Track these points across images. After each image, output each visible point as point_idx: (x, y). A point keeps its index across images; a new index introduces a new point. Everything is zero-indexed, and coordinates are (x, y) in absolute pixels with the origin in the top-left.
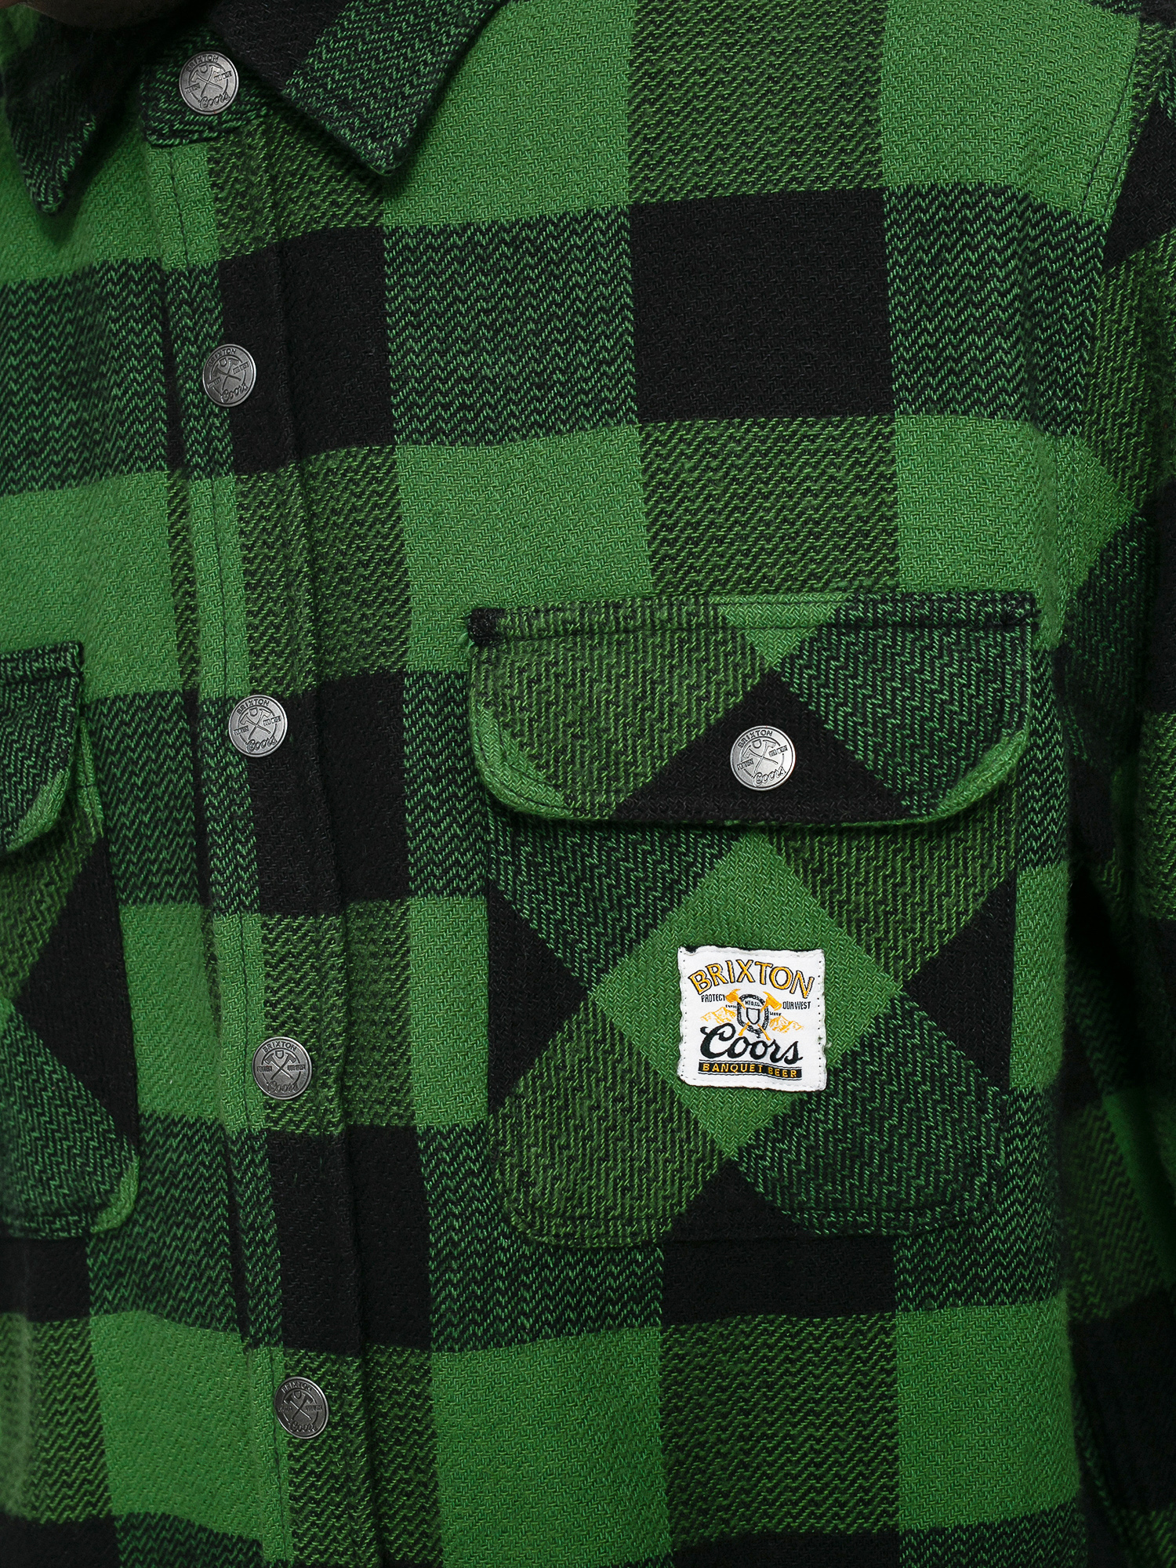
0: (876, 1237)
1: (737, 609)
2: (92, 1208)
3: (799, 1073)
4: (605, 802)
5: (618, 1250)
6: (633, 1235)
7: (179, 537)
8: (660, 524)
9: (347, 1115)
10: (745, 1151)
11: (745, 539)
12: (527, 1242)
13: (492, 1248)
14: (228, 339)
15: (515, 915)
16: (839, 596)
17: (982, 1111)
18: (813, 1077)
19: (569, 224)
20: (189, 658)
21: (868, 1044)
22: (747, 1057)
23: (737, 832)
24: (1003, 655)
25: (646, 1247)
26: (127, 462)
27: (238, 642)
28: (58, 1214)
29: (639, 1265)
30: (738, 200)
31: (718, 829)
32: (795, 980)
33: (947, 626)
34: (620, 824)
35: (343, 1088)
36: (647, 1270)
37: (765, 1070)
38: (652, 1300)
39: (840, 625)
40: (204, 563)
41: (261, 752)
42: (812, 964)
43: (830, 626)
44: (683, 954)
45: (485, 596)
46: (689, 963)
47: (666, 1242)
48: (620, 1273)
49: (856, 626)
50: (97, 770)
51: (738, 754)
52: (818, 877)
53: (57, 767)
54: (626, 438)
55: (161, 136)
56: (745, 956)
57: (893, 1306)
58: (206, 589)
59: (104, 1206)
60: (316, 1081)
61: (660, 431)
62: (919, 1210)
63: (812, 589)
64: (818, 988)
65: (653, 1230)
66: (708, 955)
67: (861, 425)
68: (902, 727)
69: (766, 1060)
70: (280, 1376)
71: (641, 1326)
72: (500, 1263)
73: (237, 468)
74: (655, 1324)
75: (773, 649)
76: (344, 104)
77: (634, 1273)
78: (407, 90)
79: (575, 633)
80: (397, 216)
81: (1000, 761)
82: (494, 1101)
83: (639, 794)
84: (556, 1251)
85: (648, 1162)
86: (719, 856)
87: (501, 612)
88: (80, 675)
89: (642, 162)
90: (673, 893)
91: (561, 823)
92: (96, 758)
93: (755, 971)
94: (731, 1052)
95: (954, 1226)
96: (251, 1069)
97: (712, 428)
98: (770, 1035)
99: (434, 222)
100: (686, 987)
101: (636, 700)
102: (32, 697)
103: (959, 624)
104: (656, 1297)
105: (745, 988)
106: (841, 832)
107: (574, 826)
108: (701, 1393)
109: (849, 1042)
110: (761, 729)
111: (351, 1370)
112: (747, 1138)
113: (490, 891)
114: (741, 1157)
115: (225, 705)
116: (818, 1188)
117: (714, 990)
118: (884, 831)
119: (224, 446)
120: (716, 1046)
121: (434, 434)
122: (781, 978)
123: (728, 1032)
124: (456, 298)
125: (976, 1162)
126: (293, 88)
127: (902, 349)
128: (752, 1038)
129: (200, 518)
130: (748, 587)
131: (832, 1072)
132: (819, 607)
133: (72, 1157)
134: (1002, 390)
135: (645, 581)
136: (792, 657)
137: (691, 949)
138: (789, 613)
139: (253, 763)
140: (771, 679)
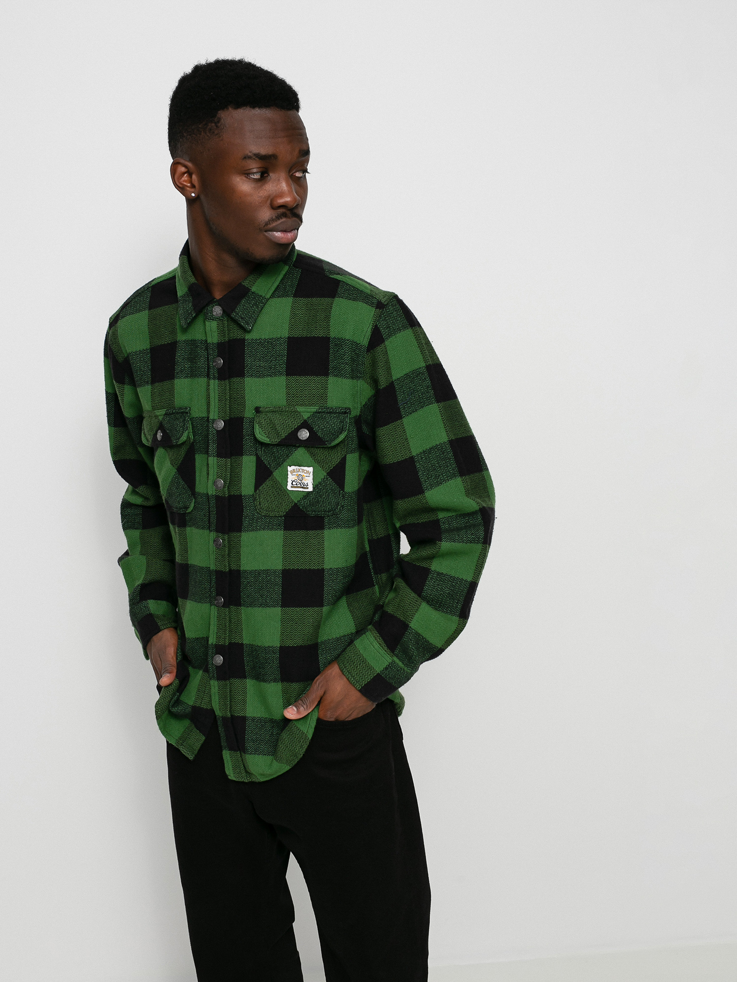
0: (321, 516)
1: (300, 409)
2: (187, 508)
3: (308, 488)
4: (276, 440)
5: (276, 517)
6: (279, 514)
7: (208, 390)
8: (288, 394)
9: (229, 493)
10: (298, 501)
11: (302, 397)
12: (260, 514)
13: (254, 515)
14: (218, 356)
15: (261, 459)
16: (317, 407)
17: (340, 495)
18: (310, 489)
19: (278, 339)
20: (208, 412)
21: (320, 483)
22: (299, 485)
23: (299, 447)
24: (344, 419)
25: (281, 517)
26: (200, 376)
27: (217, 409)
28: (181, 508)
30: (306, 337)
31: (295, 446)
32: (308, 472)
33: (335, 413)
34: (278, 445)
35: (228, 488)
36: (281, 520)
37: (302, 487)
38: (282, 526)
39: (317, 412)
40: (212, 395)
41: (219, 429)
42: (311, 469)
43: (315, 412)
45: (258, 405)
46: (290, 469)
47: (284, 516)
48: (277, 521)
49: (320, 413)
50: (192, 430)
51: (299, 434)
52: (313, 455)
53: (186, 430)
54: (283, 379)
55: (209, 319)
56: (299, 468)
57: (324, 529)
58: (212, 400)
60: (225, 487)
61: (289, 378)
62: (329, 512)
63: (313, 406)
64: (312, 473)
65: (282, 514)
66: (293, 467)
67: (323, 378)
68: (326, 430)
69: (302, 486)
70: (215, 537)
71: (280, 530)
72: (255, 517)
73: (218, 379)
74: (282, 530)
75: (306, 416)
76: (242, 318)
77: (279, 521)
78: (253, 316)
79: (273, 412)
80: (248, 337)
81: (342, 437)
82: (255, 491)
83: (283, 439)
84: (265, 516)
85: (281, 502)
86: (295, 451)
87: (260, 407)
88: (190, 413)
89: (291, 329)
90: (288, 456)
91: (269, 444)
92: (192, 428)
93: (301, 470)
94: (296, 484)
95: (335, 515)
96: (215, 483)
97: (298, 378)
98: (303, 481)
99: (254, 338)
100: (289, 473)
101: (282, 424)
102: (181, 416)
103: (337, 413)
105: (299, 473)
106: (316, 448)
107: (272, 445)
108: (290, 543)
109: (317, 483)
110: (303, 429)
111: (226, 537)
112: (299, 499)
113: (257, 455)
115: (214, 420)
116: (311, 508)
117: (294, 474)
118: (323, 447)
119: (216, 375)
120: (294, 483)
121: (252, 376)
122: (305, 472)
123: (296, 481)
124: (257, 352)
125: (338, 504)
126: (233, 315)
127: (331, 365)
128: (300, 482)
129: (212, 387)
130: (302, 405)
131: (314, 488)
132: (314, 409)
133: (184, 498)
134: (346, 374)
135: (285, 403)
136: (309, 418)
137: (290, 466)
138: (309, 410)
139: (218, 431)
140: (305, 421)
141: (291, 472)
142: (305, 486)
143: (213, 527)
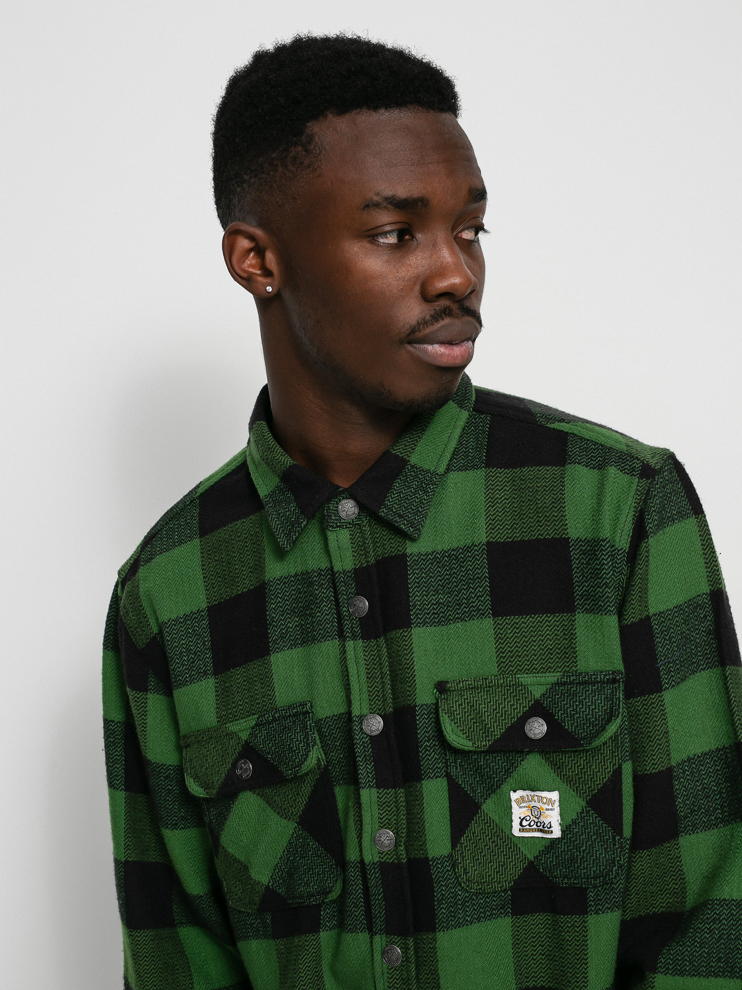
0: (581, 888)
1: (526, 679)
2: (326, 893)
3: (552, 832)
4: (485, 744)
5: (496, 893)
6: (501, 887)
7: (343, 661)
8: (500, 652)
9: (407, 855)
10: (536, 858)
11: (528, 656)
12: (467, 892)
13: (456, 895)
14: (357, 594)
15: (457, 783)
16: (559, 674)
17: (614, 845)
18: (557, 833)
19: (468, 549)
20: (349, 702)
21: (574, 822)
22: (535, 826)
23: (529, 753)
24: (612, 692)
25: (505, 891)
26: (324, 637)
27: (365, 696)
28: (313, 896)
29: (503, 897)
30: (522, 542)
31: (522, 752)
32: (550, 801)
33: (593, 683)
34: (491, 750)
35: (406, 846)
36: (505, 898)
37: (541, 831)
38: (507, 908)
39: (558, 684)
40: (352, 670)
41: (374, 734)
42: (555, 796)
43: (556, 684)
44: (512, 793)
45: (441, 677)
46: (514, 796)
47: (512, 889)
48: (497, 900)
49: (565, 684)
50: (321, 742)
51: (527, 728)
52: (557, 767)
53: (313, 746)
54: (487, 625)
55: (332, 528)
56: (532, 793)
57: (587, 913)
58: (353, 680)
59: (330, 892)
60: (397, 845)
61: (500, 620)
62: (595, 879)
63: (550, 672)
64: (557, 804)
65: (507, 885)
66: (520, 793)
67: (566, 616)
68: (580, 717)
69: (541, 827)
70: (384, 943)
71: (504, 917)
72: (459, 900)
73: (363, 638)
74: (509, 916)
75: (537, 693)
76: (400, 516)
77: (501, 899)
78: (420, 509)
79: (472, 688)
80: (412, 549)
81: (612, 728)
82: (454, 846)
83: (496, 741)
84: (476, 894)
85: (504, 862)
86: (523, 760)
87: (447, 682)
88: (312, 712)
89: (491, 527)
90: (508, 773)
91: (471, 752)
92: (320, 739)
93: (536, 798)
94: (529, 825)
95: (607, 884)
96: (374, 841)
97: (517, 619)
98: (542, 819)
99: (423, 550)
100: (514, 804)
101: (494, 710)
102: (295, 723)
103: (598, 682)
104: (509, 907)
105: (533, 804)
106: (562, 752)
107: (475, 752)
108: (526, 938)
109: (569, 821)
110: (534, 719)
111: (410, 942)
112: (537, 853)
113: (448, 775)
114: (535, 860)
115: (362, 718)
116: (560, 871)
117: (523, 805)
118: (576, 751)
119: (358, 630)
120: (525, 823)
121: (425, 623)
122: (545, 800)
123: (528, 818)
124: (431, 577)
125: (613, 862)
126: (383, 512)
127: (578, 591)
128: (536, 820)
129: (350, 654)
130: (529, 671)
131: (563, 831)
132: (552, 678)
133: (319, 874)
134: (609, 606)
135: (495, 670)
136: (544, 694)
137: (515, 791)
138: (543, 680)
139: (372, 738)
140: (537, 702)
141: (517, 801)
142: (545, 828)
143: (379, 923)
